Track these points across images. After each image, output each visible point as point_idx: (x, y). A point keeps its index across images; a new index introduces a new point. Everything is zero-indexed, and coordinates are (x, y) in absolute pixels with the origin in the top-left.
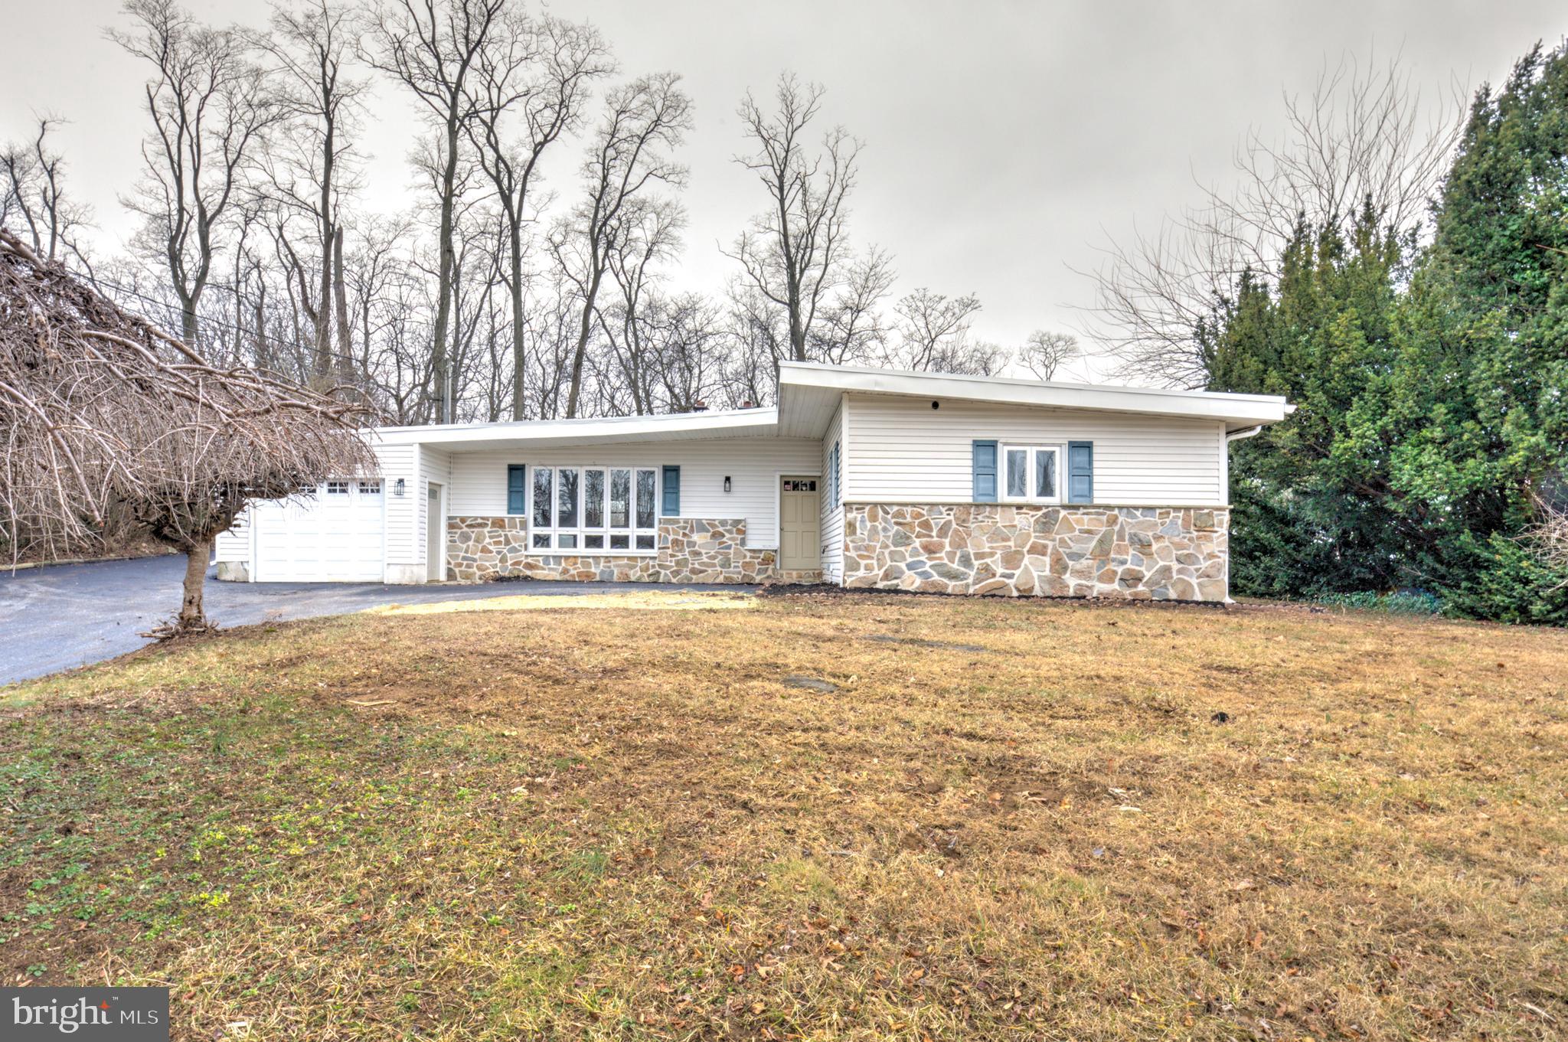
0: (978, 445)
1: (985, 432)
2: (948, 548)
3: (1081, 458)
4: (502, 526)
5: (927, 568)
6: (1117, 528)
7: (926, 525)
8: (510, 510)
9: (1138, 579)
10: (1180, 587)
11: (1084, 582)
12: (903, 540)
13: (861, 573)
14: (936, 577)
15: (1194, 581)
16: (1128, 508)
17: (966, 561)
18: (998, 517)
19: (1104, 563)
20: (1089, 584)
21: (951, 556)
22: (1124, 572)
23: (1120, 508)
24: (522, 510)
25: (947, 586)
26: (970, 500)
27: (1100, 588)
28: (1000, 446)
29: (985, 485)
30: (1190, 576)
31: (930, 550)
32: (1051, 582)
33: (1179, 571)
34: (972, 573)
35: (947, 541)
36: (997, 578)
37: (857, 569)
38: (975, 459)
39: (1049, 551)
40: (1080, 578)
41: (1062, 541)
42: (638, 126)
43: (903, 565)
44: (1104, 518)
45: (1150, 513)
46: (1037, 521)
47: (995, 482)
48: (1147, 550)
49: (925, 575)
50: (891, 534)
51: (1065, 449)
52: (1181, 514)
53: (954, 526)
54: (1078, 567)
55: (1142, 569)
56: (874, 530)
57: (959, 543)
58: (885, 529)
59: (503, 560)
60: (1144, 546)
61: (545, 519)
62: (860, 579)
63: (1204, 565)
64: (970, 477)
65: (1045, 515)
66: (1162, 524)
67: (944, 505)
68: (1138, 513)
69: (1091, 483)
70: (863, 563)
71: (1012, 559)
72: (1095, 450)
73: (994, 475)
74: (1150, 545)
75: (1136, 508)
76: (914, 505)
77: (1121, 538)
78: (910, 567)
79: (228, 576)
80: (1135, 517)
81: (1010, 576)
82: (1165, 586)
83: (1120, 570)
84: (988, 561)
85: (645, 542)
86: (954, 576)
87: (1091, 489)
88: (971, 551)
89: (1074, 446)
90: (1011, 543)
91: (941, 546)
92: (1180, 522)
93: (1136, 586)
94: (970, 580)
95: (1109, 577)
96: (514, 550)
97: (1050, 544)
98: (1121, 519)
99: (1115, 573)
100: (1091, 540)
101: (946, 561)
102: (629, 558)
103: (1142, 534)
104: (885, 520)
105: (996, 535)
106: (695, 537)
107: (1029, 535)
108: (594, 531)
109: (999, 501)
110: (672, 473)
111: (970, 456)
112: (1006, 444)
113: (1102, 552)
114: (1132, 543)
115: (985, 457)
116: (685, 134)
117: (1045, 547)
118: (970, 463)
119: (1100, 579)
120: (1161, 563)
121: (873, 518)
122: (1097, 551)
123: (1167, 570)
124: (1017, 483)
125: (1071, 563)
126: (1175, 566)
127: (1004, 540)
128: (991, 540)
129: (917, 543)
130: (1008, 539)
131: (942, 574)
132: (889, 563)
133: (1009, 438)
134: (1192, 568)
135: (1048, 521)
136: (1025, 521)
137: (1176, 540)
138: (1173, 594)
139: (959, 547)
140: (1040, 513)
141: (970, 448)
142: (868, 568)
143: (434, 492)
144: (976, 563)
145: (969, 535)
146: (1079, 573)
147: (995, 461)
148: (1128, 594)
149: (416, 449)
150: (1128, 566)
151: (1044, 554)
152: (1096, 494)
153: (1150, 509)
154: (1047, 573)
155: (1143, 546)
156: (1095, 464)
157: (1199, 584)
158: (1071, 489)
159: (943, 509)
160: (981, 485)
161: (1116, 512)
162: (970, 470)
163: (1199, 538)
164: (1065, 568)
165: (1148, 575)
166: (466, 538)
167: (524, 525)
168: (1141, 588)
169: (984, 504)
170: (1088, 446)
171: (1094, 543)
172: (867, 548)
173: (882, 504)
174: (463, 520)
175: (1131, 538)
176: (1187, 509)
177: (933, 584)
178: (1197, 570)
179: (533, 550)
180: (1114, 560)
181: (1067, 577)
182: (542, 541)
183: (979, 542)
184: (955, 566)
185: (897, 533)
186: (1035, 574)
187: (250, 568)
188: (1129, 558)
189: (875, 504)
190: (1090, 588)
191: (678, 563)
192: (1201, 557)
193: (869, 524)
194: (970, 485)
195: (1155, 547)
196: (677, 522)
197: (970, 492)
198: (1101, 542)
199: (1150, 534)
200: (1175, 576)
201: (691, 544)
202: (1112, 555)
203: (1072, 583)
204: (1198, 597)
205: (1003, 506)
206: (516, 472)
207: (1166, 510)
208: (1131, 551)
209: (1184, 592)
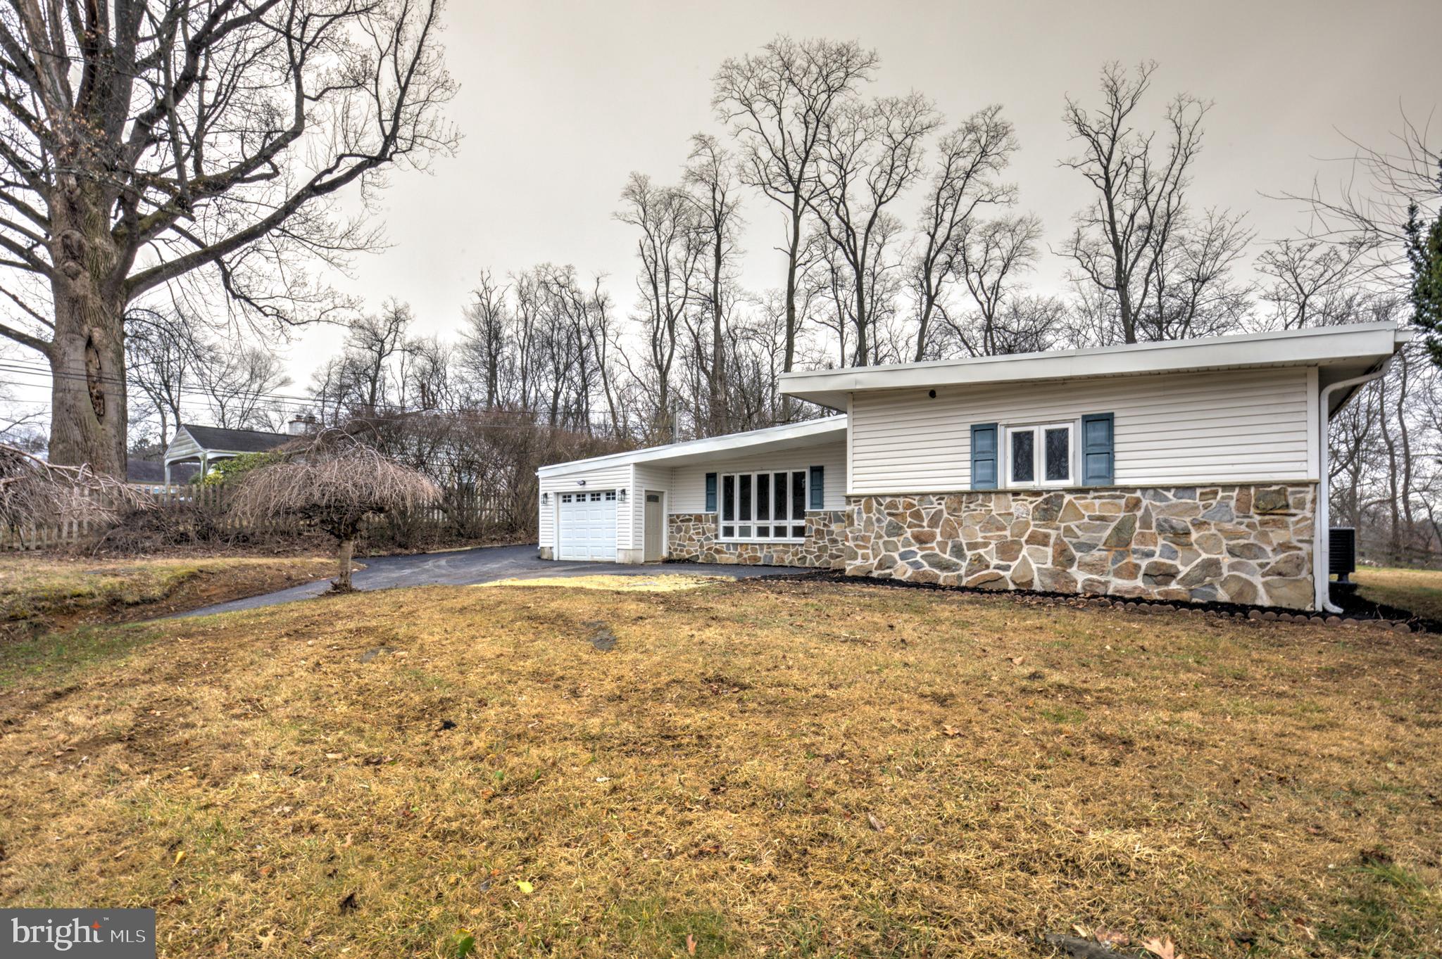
0: (976, 430)
1: (984, 417)
2: (939, 538)
3: (1099, 433)
4: (701, 521)
5: (918, 558)
6: (1139, 514)
7: (917, 515)
8: (708, 508)
9: (1170, 575)
10: (1234, 587)
11: (1095, 577)
12: (895, 530)
13: (859, 562)
14: (927, 567)
15: (1258, 581)
16: (1154, 488)
17: (958, 551)
18: (992, 505)
19: (1123, 555)
20: (1103, 579)
21: (943, 546)
22: (1148, 567)
23: (1144, 489)
24: (714, 508)
25: (937, 577)
26: (967, 488)
27: (1117, 584)
28: (1000, 430)
29: (984, 472)
30: (1253, 573)
31: (921, 540)
32: (1054, 576)
33: (1232, 567)
34: (964, 565)
35: (938, 531)
36: (991, 570)
37: (855, 558)
38: (973, 445)
39: (1052, 541)
40: (1091, 572)
41: (1068, 530)
42: (965, 163)
43: (896, 555)
44: (1123, 502)
45: (1189, 493)
46: (1036, 508)
47: (995, 467)
48: (1183, 540)
49: (916, 565)
50: (884, 524)
51: (1079, 423)
52: (1235, 494)
53: (945, 515)
54: (1088, 559)
55: (1177, 563)
56: (869, 522)
57: (950, 534)
58: (879, 520)
59: (701, 546)
60: (1180, 536)
61: (729, 515)
62: (857, 568)
63: (1273, 559)
64: (968, 464)
65: (1046, 501)
66: (1205, 507)
67: (934, 494)
68: (1170, 495)
69: (1111, 460)
70: (860, 552)
71: (1008, 550)
72: (1117, 422)
73: (994, 460)
74: (1188, 533)
75: (1168, 488)
76: (905, 495)
77: (1146, 524)
78: (903, 556)
79: (545, 557)
80: (1167, 499)
81: (1007, 568)
82: (1211, 585)
83: (1144, 563)
84: (981, 551)
85: (799, 532)
86: (946, 567)
87: (1111, 469)
88: (963, 541)
89: (1088, 420)
90: (1007, 533)
91: (933, 537)
92: (1233, 503)
93: (1167, 583)
94: (962, 572)
95: (1132, 572)
96: (708, 539)
97: (1053, 533)
98: (1145, 502)
99: (1137, 567)
100: (1106, 527)
101: (937, 551)
102: (784, 545)
103: (1175, 521)
104: (879, 511)
105: (991, 524)
106: (833, 527)
107: (1027, 524)
108: (763, 523)
109: (1000, 487)
110: (818, 472)
111: (968, 441)
112: (1008, 426)
113: (1120, 541)
114: (1161, 530)
115: (984, 443)
116: (1012, 156)
117: (1047, 536)
118: (968, 449)
119: (1118, 574)
120: (1205, 556)
121: (869, 510)
122: (1113, 541)
123: (1212, 566)
124: (1023, 469)
125: (1078, 555)
126: (1226, 560)
127: (998, 529)
128: (984, 529)
129: (909, 533)
130: (1004, 528)
131: (932, 565)
132: (884, 553)
133: (1009, 420)
134: (1254, 563)
135: (1049, 507)
136: (1022, 509)
137: (1228, 526)
138: (1223, 596)
139: (950, 536)
140: (1040, 499)
141: (968, 434)
142: (865, 557)
143: (653, 498)
144: (969, 554)
145: (960, 524)
146: (1090, 567)
147: (994, 445)
148: (1155, 592)
149: (631, 467)
150: (1156, 558)
151: (1046, 545)
152: (1118, 473)
153: (1189, 489)
154: (1049, 565)
155: (1176, 534)
156: (1117, 439)
157: (1266, 584)
158: (1086, 470)
159: (933, 499)
160: (979, 471)
161: (1138, 494)
162: (968, 457)
163: (1263, 523)
164: (1071, 560)
165: (1184, 570)
166: (679, 530)
167: (715, 520)
168: (1174, 586)
169: (984, 490)
170: (1108, 419)
171: (1109, 531)
172: (864, 538)
173: (876, 496)
174: (678, 516)
175: (1159, 525)
176: (1244, 486)
177: (924, 574)
178: (1262, 566)
179: (723, 539)
180: (1135, 552)
181: (1073, 570)
182: (729, 531)
183: (970, 532)
184: (947, 556)
185: (890, 523)
186: (1034, 566)
187: (555, 551)
188: (1158, 550)
189: (870, 497)
190: (1106, 584)
191: (819, 549)
192: (1268, 549)
193: (864, 516)
194: (968, 472)
195: (1194, 536)
196: (818, 514)
197: (968, 480)
198: (1118, 530)
199: (1188, 519)
200: (1226, 572)
201: (830, 533)
202: (1133, 546)
203: (1080, 577)
204: (1264, 600)
205: (1005, 492)
206: (711, 478)
207: (1211, 490)
208: (1161, 541)
209: (1240, 593)
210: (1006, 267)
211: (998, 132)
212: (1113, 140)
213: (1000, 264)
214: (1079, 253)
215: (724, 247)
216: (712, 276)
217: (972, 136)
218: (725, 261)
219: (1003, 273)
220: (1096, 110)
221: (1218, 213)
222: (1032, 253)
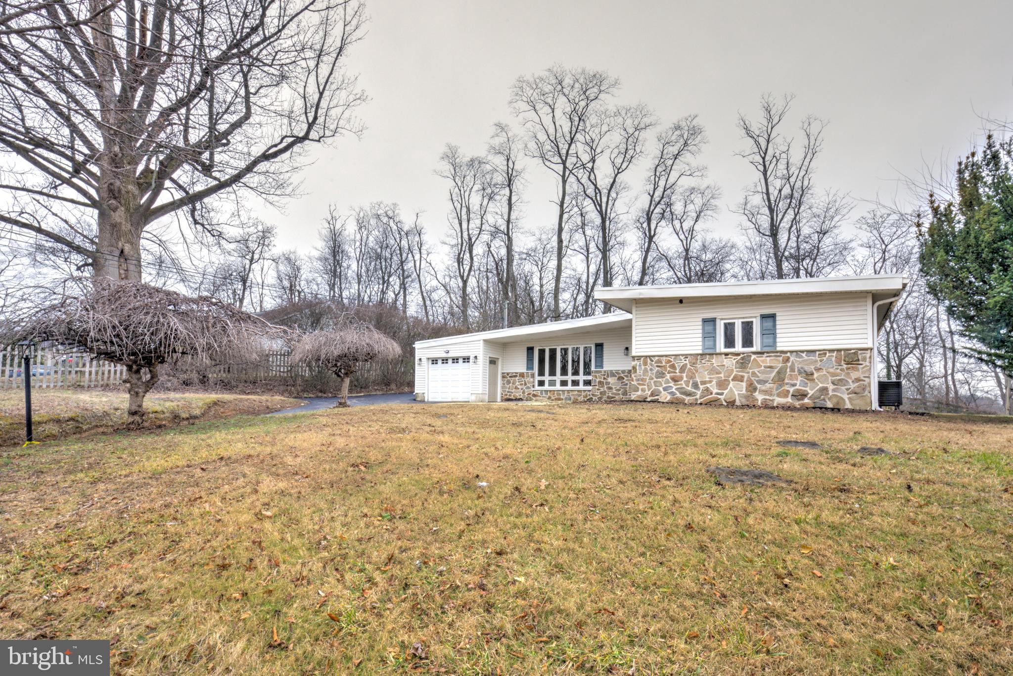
0: (705, 321)
1: (709, 315)
2: (685, 379)
3: (768, 324)
4: (523, 377)
5: (674, 390)
6: (789, 364)
7: (673, 367)
8: (528, 368)
9: (805, 396)
10: (835, 400)
11: (767, 397)
12: (661, 375)
13: (639, 393)
14: (678, 395)
15: (846, 397)
16: (796, 352)
17: (696, 386)
18: (714, 361)
19: (781, 386)
20: (771, 398)
21: (687, 383)
22: (794, 391)
23: (791, 352)
24: (532, 369)
25: (684, 400)
26: (700, 352)
27: (778, 401)
28: (718, 321)
29: (709, 343)
30: (843, 393)
31: (675, 380)
32: (746, 397)
33: (834, 390)
34: (699, 393)
35: (684, 375)
36: (713, 395)
37: (638, 391)
38: (703, 329)
39: (745, 379)
40: (765, 395)
41: (754, 374)
42: (674, 150)
43: (661, 389)
44: (781, 359)
45: (812, 354)
46: (737, 362)
47: (715, 341)
48: (810, 377)
49: (672, 393)
50: (654, 372)
51: (759, 318)
52: (835, 354)
53: (689, 366)
54: (764, 388)
55: (808, 389)
56: (646, 371)
57: (691, 376)
58: (651, 370)
59: (524, 392)
60: (809, 375)
61: (541, 373)
62: (639, 396)
63: (852, 386)
64: (701, 339)
65: (743, 359)
66: (821, 361)
67: (682, 355)
68: (804, 355)
69: (775, 338)
70: (640, 387)
71: (722, 384)
72: (777, 318)
73: (714, 337)
74: (812, 374)
75: (802, 352)
76: (666, 356)
77: (792, 370)
78: (665, 389)
79: (419, 399)
80: (802, 357)
81: (722, 394)
82: (824, 400)
83: (792, 390)
84: (708, 385)
85: (588, 383)
86: (689, 394)
87: (775, 342)
88: (698, 380)
89: (763, 317)
90: (722, 375)
91: (682, 378)
92: (834, 359)
93: (803, 400)
94: (698, 397)
95: (785, 394)
96: (528, 388)
97: (746, 375)
98: (792, 359)
99: (788, 391)
100: (771, 372)
101: (684, 386)
102: (578, 391)
103: (807, 368)
104: (651, 365)
105: (713, 371)
106: (610, 380)
107: (732, 370)
108: (564, 378)
109: (718, 351)
110: (599, 347)
111: (701, 327)
112: (722, 319)
113: (780, 378)
114: (800, 373)
115: (709, 328)
116: (703, 147)
117: (743, 377)
118: (701, 331)
119: (779, 395)
120: (821, 385)
121: (645, 364)
122: (776, 379)
123: (824, 390)
124: (730, 342)
125: (759, 386)
126: (831, 387)
127: (717, 373)
128: (710, 374)
129: (668, 376)
130: (720, 373)
131: (682, 393)
132: (654, 387)
133: (723, 316)
134: (843, 388)
135: (744, 362)
136: (730, 363)
137: (832, 370)
138: (829, 405)
139: (691, 378)
140: (739, 357)
141: (701, 323)
142: (643, 390)
143: (493, 362)
144: (701, 387)
145: (697, 371)
146: (765, 392)
147: (715, 329)
148: (797, 404)
149: (482, 342)
150: (798, 387)
151: (742, 381)
152: (778, 344)
153: (814, 351)
154: (744, 392)
155: (807, 375)
156: (778, 327)
157: (849, 399)
158: (762, 343)
159: (682, 358)
160: (707, 343)
161: (788, 354)
162: (701, 335)
163: (848, 369)
164: (755, 389)
165: (811, 393)
166: (509, 382)
167: (533, 376)
168: (806, 401)
169: (709, 353)
170: (773, 317)
171: (774, 374)
172: (642, 380)
173: (649, 357)
174: (508, 374)
175: (799, 370)
176: (839, 350)
177: (677, 399)
178: (847, 389)
179: (537, 388)
180: (787, 384)
181: (756, 394)
182: (541, 383)
183: (702, 375)
184: (689, 389)
185: (658, 371)
186: (736, 393)
187: (426, 395)
188: (798, 383)
189: (646, 357)
190: (773, 401)
191: (601, 393)
192: (850, 381)
193: (643, 367)
194: (701, 343)
195: (816, 375)
196: (600, 372)
197: (701, 348)
198: (779, 373)
199: (813, 367)
200: (831, 393)
201: (608, 383)
202: (786, 381)
203: (760, 397)
204: (848, 406)
205: (721, 354)
206: (530, 350)
207: (823, 352)
208: (800, 378)
209: (838, 403)
210: (698, 217)
211: (695, 132)
212: (768, 142)
213: (695, 215)
214: (746, 212)
215: (514, 199)
216: (506, 217)
217: (678, 133)
218: (514, 208)
219: (696, 221)
220: (758, 122)
221: (833, 192)
222: (715, 208)
